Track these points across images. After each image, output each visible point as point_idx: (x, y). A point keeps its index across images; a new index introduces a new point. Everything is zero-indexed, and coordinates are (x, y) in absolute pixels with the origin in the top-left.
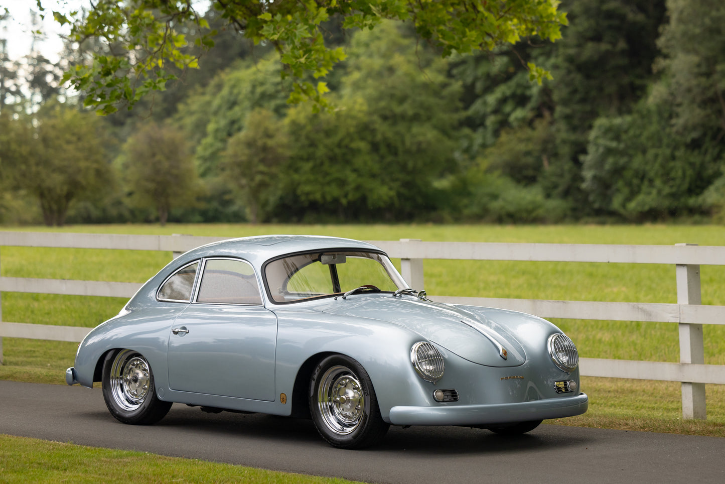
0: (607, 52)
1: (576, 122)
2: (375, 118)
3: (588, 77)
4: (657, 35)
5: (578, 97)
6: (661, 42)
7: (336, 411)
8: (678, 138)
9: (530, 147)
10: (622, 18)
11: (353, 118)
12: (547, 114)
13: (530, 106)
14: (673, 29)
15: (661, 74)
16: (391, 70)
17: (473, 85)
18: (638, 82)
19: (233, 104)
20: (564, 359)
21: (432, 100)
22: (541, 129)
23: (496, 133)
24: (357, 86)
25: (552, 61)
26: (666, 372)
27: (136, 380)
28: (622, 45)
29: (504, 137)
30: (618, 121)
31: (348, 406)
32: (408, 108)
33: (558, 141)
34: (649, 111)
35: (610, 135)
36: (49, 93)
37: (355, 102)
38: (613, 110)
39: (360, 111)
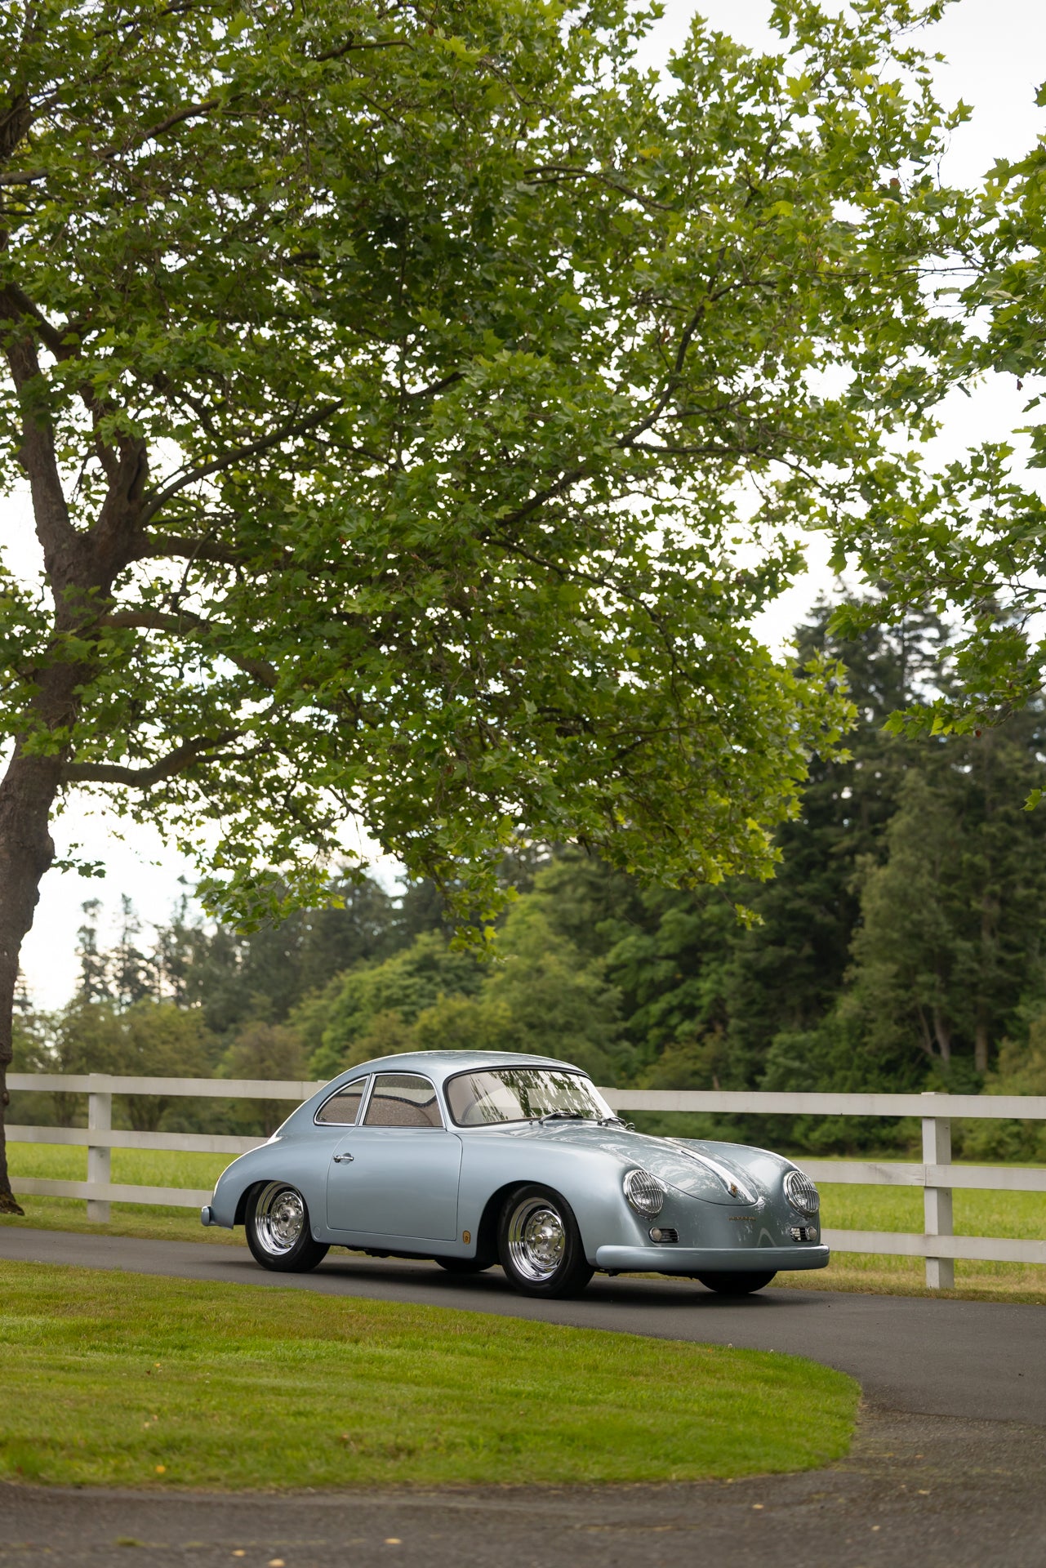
0: (790, 958)
1: (752, 1038)
2: (520, 1025)
3: (767, 986)
4: (850, 940)
5: (755, 1008)
6: (853, 948)
7: (530, 1253)
8: (871, 1059)
9: (699, 1065)
10: (810, 919)
11: (495, 1025)
12: (719, 1028)
13: (699, 1018)
14: (867, 934)
15: (853, 983)
16: (540, 971)
17: (634, 991)
18: (826, 993)
19: (353, 1009)
20: (803, 1202)
21: (586, 1008)
22: (712, 1044)
23: (659, 1049)
24: (500, 989)
25: (727, 967)
26: (908, 1245)
27: (286, 1219)
28: (808, 950)
29: (668, 1054)
30: (801, 1037)
31: (545, 1247)
32: (558, 1016)
33: (732, 1058)
34: (838, 1026)
35: (792, 1054)
36: (141, 992)
37: (497, 1007)
38: (796, 1025)
39: (503, 1017)
